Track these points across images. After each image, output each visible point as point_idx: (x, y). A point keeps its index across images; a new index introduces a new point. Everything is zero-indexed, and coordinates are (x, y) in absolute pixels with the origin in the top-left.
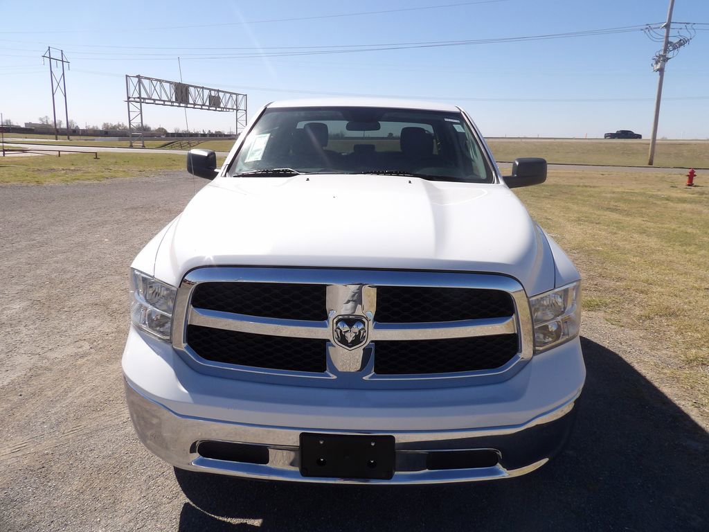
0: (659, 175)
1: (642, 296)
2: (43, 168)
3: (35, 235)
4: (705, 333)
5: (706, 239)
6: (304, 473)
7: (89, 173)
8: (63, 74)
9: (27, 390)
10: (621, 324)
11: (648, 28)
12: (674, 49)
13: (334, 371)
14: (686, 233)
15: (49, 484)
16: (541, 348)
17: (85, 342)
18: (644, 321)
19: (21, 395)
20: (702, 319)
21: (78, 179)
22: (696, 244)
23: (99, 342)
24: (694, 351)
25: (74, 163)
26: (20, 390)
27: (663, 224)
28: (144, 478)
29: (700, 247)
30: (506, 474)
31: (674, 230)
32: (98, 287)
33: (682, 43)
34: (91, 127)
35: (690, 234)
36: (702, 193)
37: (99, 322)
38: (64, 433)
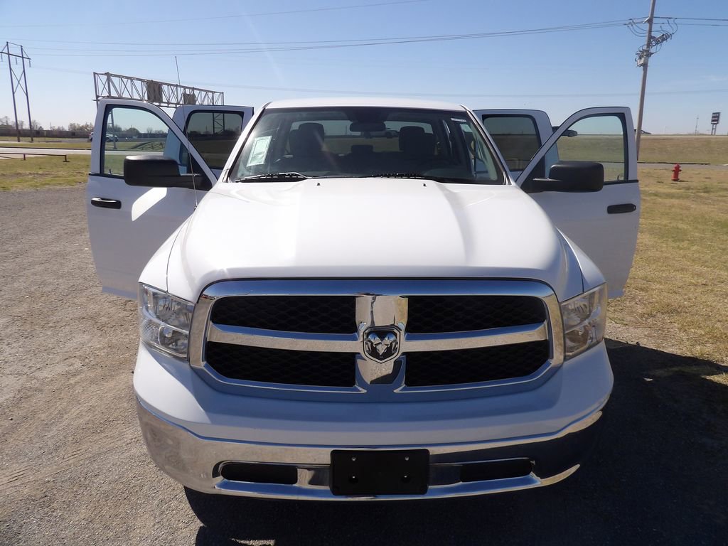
0: (645, 171)
1: (643, 293)
2: (7, 172)
3: (8, 246)
4: (707, 330)
5: (697, 234)
6: (336, 492)
7: (60, 177)
8: (24, 71)
9: (18, 413)
10: (625, 323)
11: (632, 22)
12: (657, 44)
13: (363, 385)
14: (678, 228)
15: (55, 514)
16: (571, 354)
17: (76, 359)
18: (647, 319)
19: (12, 419)
20: (702, 315)
21: (48, 184)
22: (688, 240)
23: (92, 359)
24: (698, 348)
25: (42, 167)
26: (11, 413)
27: (653, 220)
28: (156, 502)
29: (692, 242)
30: (540, 482)
31: (665, 226)
32: (84, 300)
33: (665, 38)
34: (56, 128)
35: (681, 229)
36: (688, 189)
37: (88, 337)
38: (64, 459)
